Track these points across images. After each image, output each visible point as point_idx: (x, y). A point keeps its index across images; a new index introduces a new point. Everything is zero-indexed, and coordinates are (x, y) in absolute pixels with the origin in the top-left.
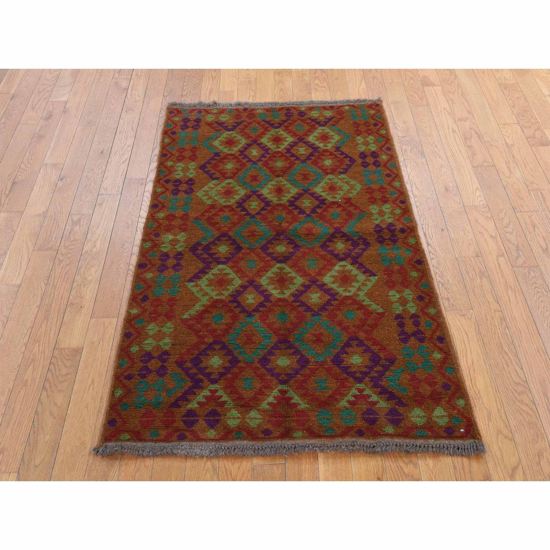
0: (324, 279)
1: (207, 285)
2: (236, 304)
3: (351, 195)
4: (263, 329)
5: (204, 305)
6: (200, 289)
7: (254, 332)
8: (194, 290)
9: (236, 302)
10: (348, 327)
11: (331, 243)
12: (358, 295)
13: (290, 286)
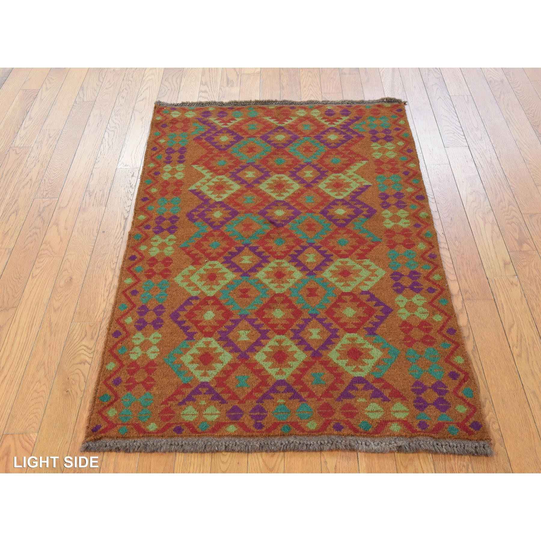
0: (239, 188)
1: (350, 183)
3: (191, 268)
6: (356, 181)
7: (303, 153)
8: (362, 180)
9: (321, 171)
10: (226, 156)
11: (227, 217)
12: (212, 176)
13: (272, 182)
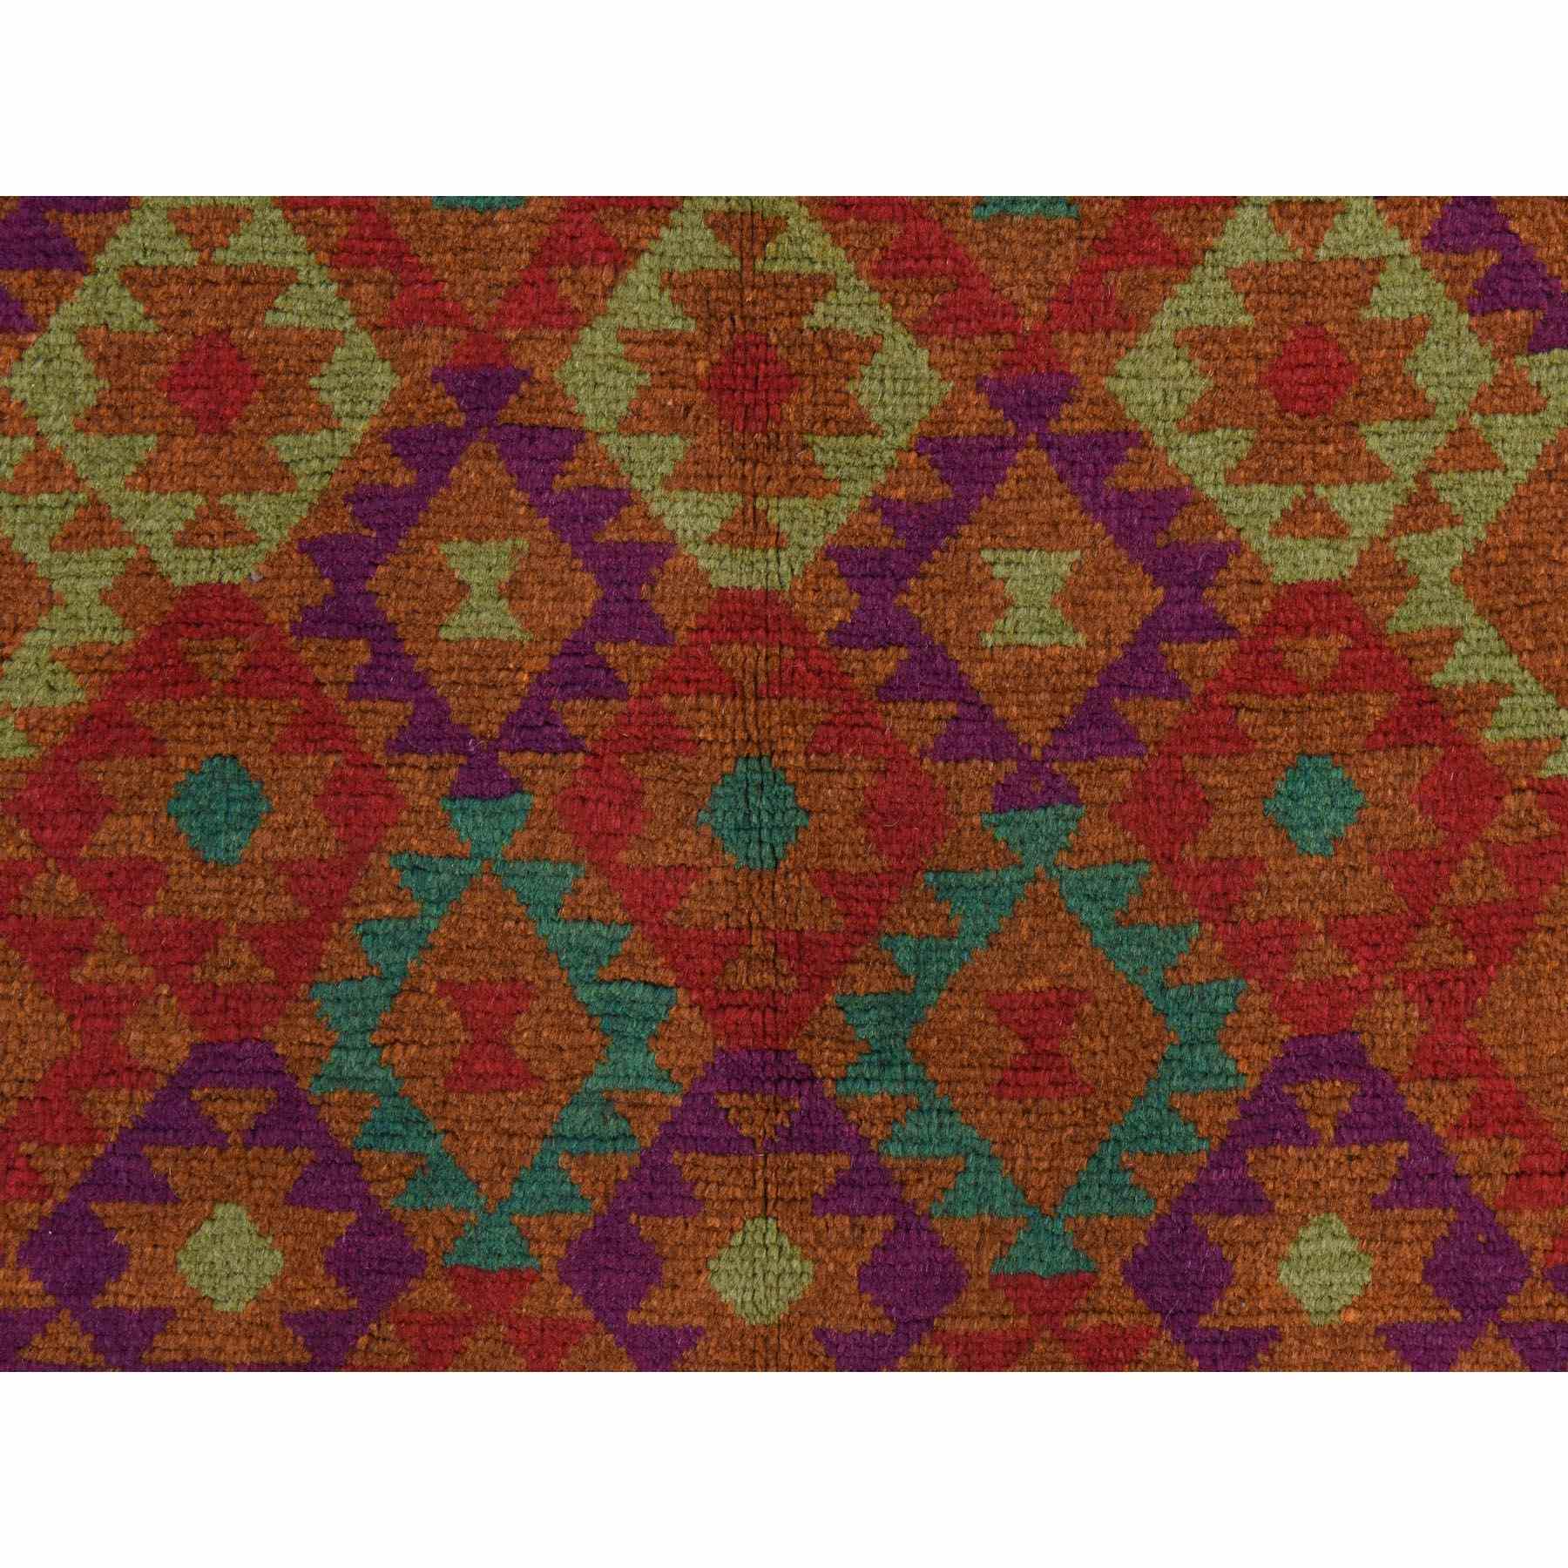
0: (1125, 367)
1: (90, 420)
2: (360, 652)
4: (593, 935)
5: (82, 660)
6: (32, 456)
7: (526, 971)
9: (360, 628)
10: (1289, 934)
12: (1400, 571)
13: (829, 450)
